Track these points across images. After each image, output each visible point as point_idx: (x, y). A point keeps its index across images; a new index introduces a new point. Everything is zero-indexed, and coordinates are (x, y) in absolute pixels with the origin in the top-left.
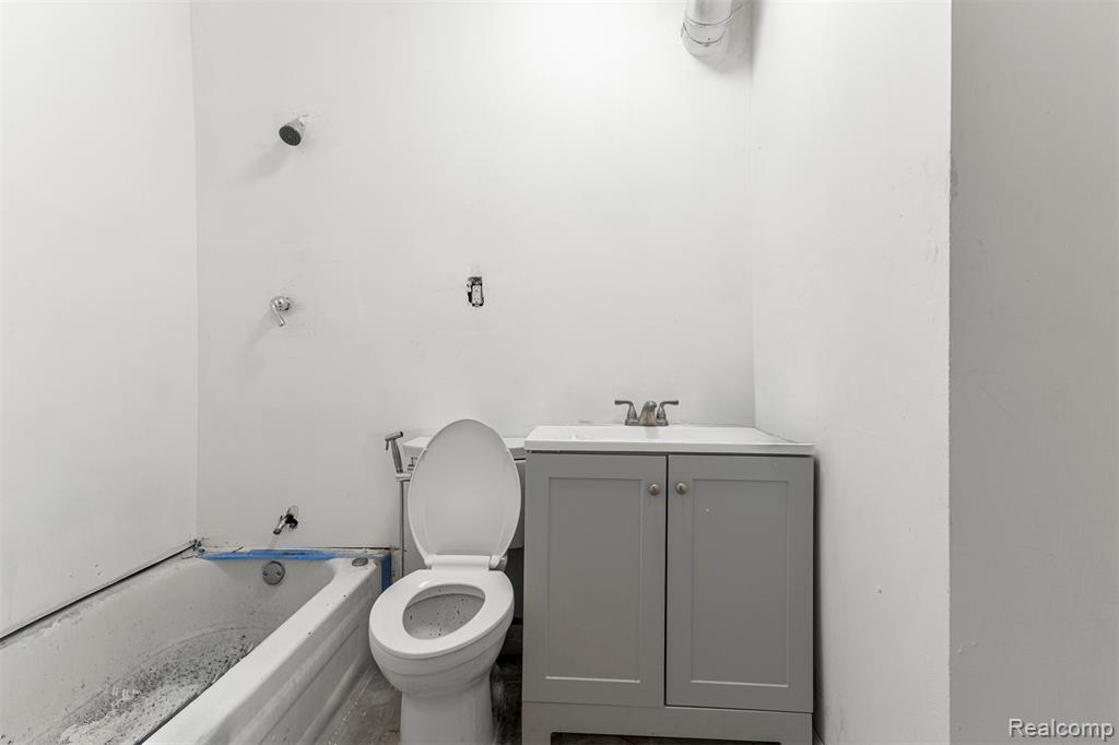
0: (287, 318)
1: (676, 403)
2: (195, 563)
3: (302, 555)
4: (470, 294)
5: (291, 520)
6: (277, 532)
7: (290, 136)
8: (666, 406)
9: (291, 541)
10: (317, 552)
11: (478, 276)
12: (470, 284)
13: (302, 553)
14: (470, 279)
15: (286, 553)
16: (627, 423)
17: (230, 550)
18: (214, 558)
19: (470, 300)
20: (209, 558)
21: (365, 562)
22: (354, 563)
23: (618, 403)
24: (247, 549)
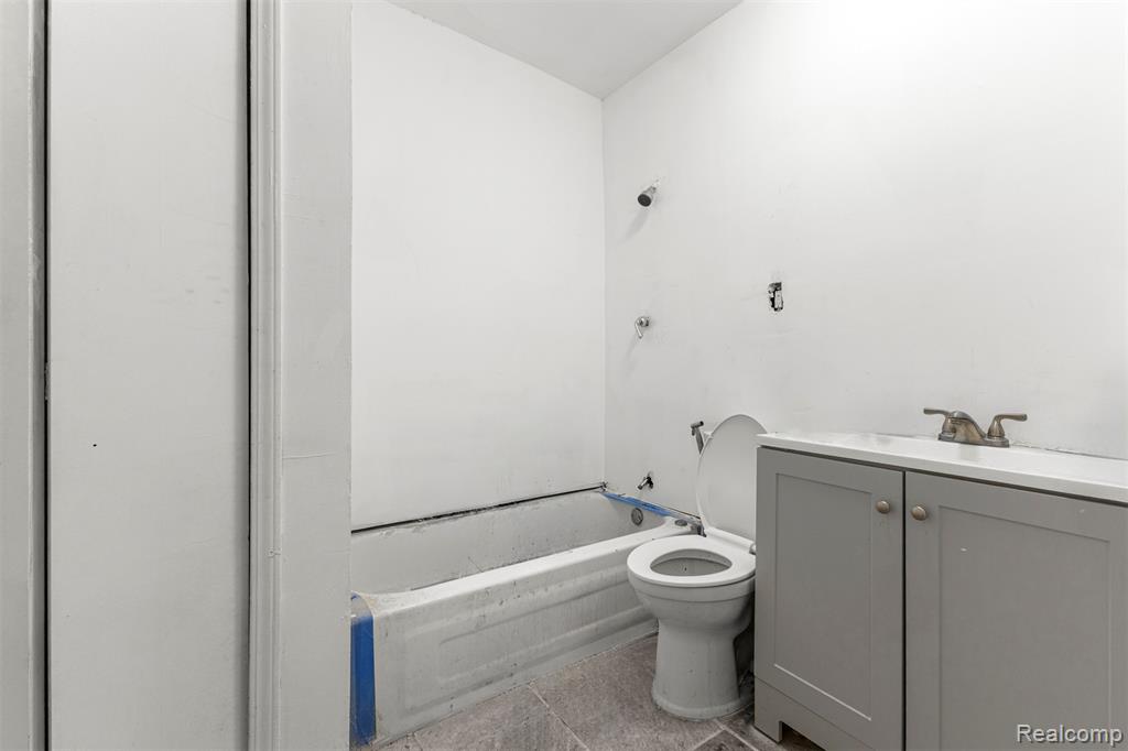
0: (647, 332)
1: (1023, 418)
2: (600, 496)
3: (653, 508)
4: (773, 300)
5: (650, 482)
6: (640, 488)
7: (644, 200)
8: (1003, 422)
9: (648, 497)
10: (663, 510)
11: (778, 281)
12: (772, 289)
13: (653, 507)
14: (772, 285)
15: (645, 505)
16: (940, 439)
17: (617, 493)
18: (609, 497)
19: (773, 306)
20: (606, 496)
21: (685, 524)
22: (676, 522)
23: (927, 411)
24: (626, 496)
